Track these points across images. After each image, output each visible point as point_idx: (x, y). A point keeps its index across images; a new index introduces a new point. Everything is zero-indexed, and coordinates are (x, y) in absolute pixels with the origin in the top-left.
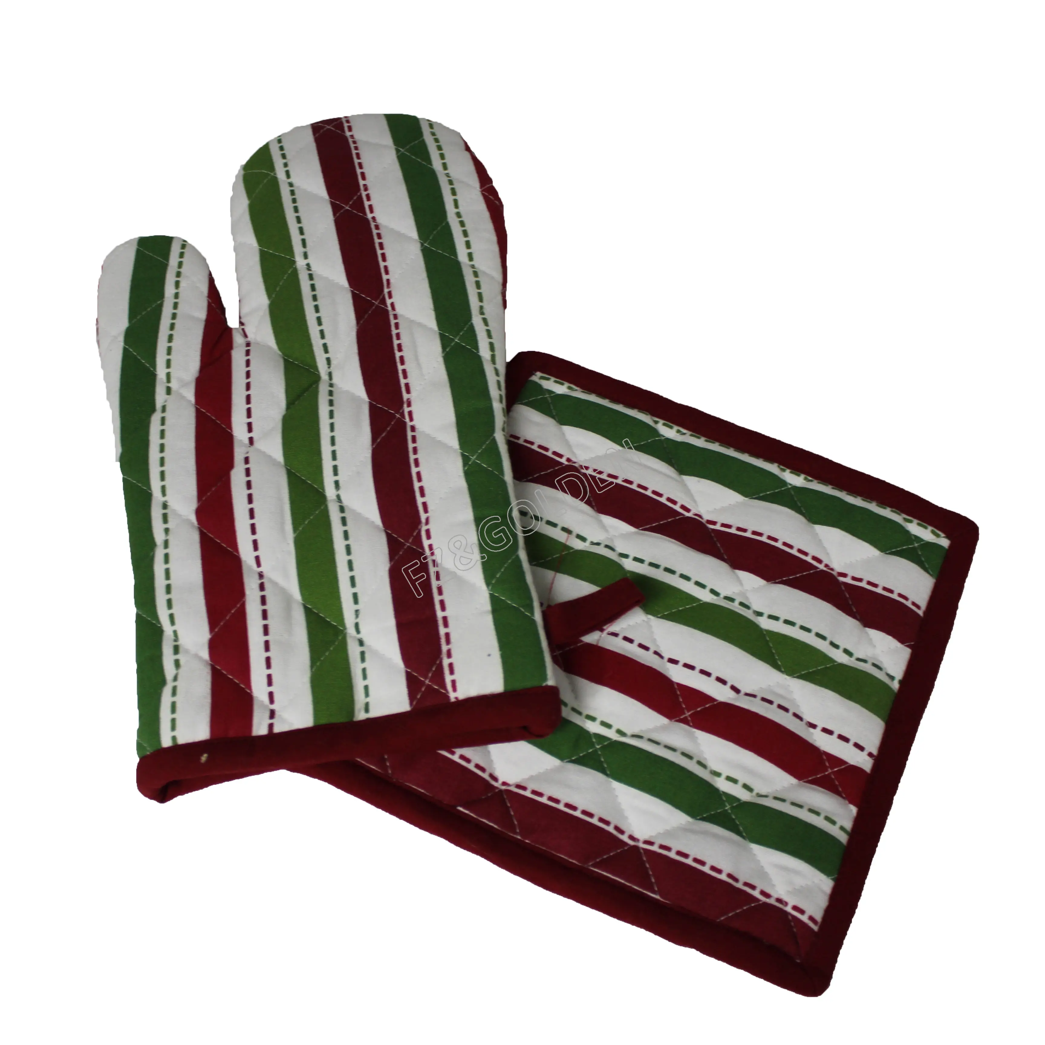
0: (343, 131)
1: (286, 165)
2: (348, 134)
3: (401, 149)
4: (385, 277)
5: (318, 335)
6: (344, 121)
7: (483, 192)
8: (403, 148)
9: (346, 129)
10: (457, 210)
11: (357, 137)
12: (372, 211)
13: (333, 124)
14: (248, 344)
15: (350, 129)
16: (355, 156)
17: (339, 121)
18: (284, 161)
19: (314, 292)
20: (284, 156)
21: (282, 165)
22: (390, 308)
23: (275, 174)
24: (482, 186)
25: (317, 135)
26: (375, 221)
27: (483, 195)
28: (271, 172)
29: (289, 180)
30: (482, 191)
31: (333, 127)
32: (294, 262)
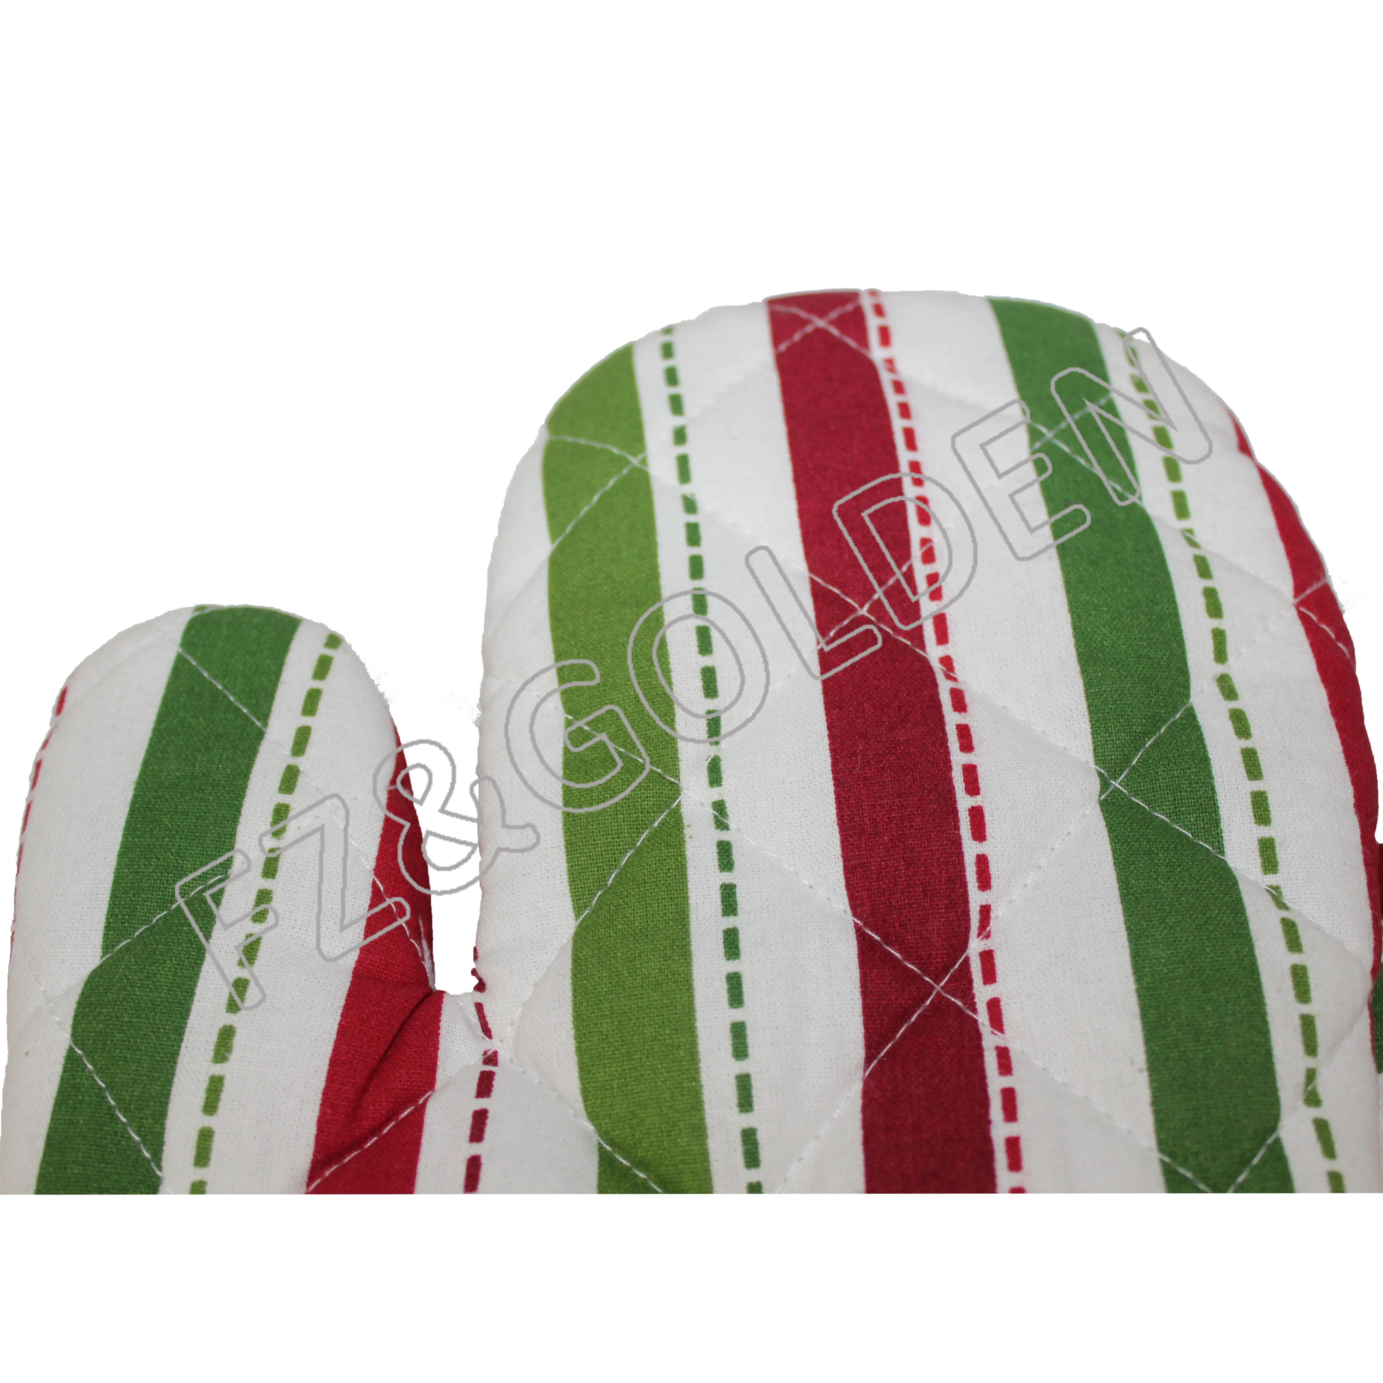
0: (863, 339)
1: (680, 436)
2: (877, 353)
3: (1043, 430)
4: (976, 899)
5: (731, 1093)
6: (867, 304)
7: (1302, 609)
8: (1050, 428)
9: (873, 336)
10: (1220, 669)
11: (905, 371)
12: (942, 637)
13: (834, 314)
14: (491, 1059)
15: (885, 336)
16: (900, 440)
17: (849, 307)
18: (678, 421)
19: (732, 918)
20: (676, 405)
21: (668, 436)
22: (983, 1017)
23: (644, 461)
24: (1298, 589)
25: (783, 347)
26: (952, 674)
27: (1304, 618)
28: (634, 455)
29: (687, 489)
30: (1297, 606)
31: (834, 323)
32: (675, 790)
